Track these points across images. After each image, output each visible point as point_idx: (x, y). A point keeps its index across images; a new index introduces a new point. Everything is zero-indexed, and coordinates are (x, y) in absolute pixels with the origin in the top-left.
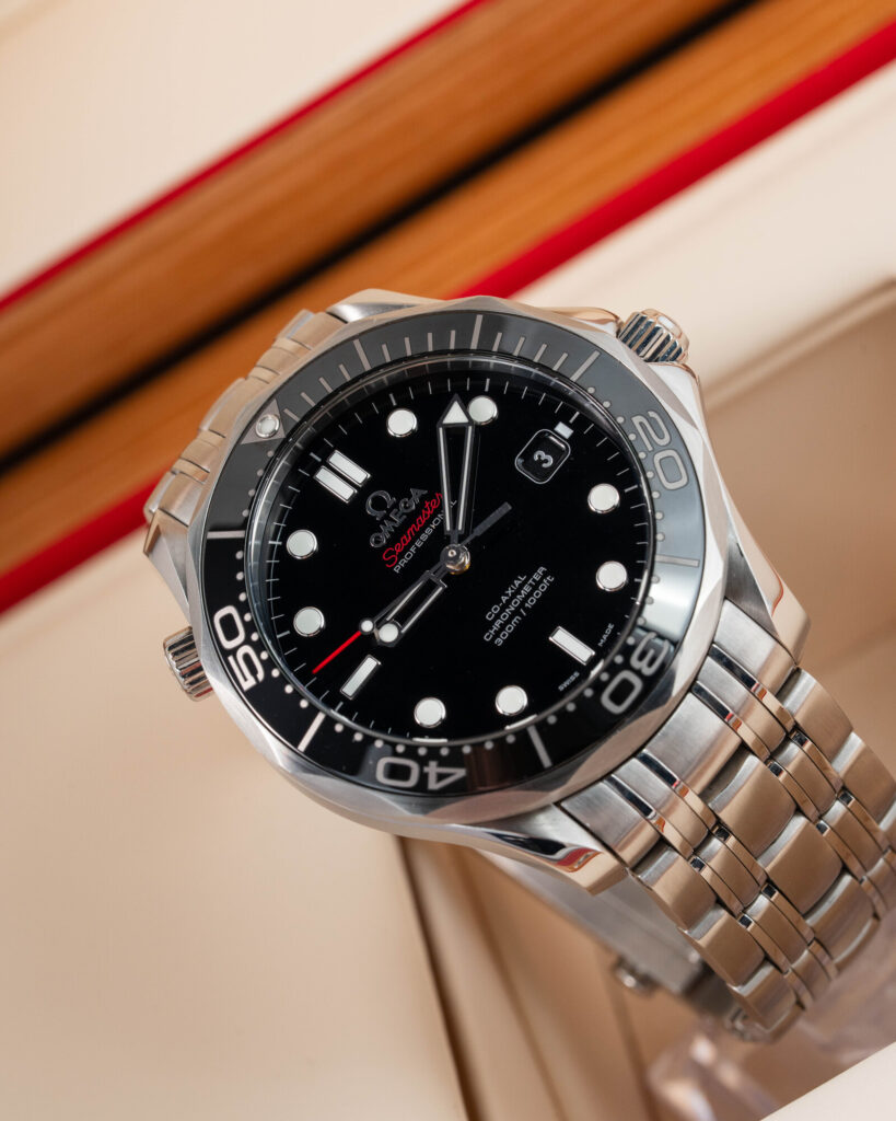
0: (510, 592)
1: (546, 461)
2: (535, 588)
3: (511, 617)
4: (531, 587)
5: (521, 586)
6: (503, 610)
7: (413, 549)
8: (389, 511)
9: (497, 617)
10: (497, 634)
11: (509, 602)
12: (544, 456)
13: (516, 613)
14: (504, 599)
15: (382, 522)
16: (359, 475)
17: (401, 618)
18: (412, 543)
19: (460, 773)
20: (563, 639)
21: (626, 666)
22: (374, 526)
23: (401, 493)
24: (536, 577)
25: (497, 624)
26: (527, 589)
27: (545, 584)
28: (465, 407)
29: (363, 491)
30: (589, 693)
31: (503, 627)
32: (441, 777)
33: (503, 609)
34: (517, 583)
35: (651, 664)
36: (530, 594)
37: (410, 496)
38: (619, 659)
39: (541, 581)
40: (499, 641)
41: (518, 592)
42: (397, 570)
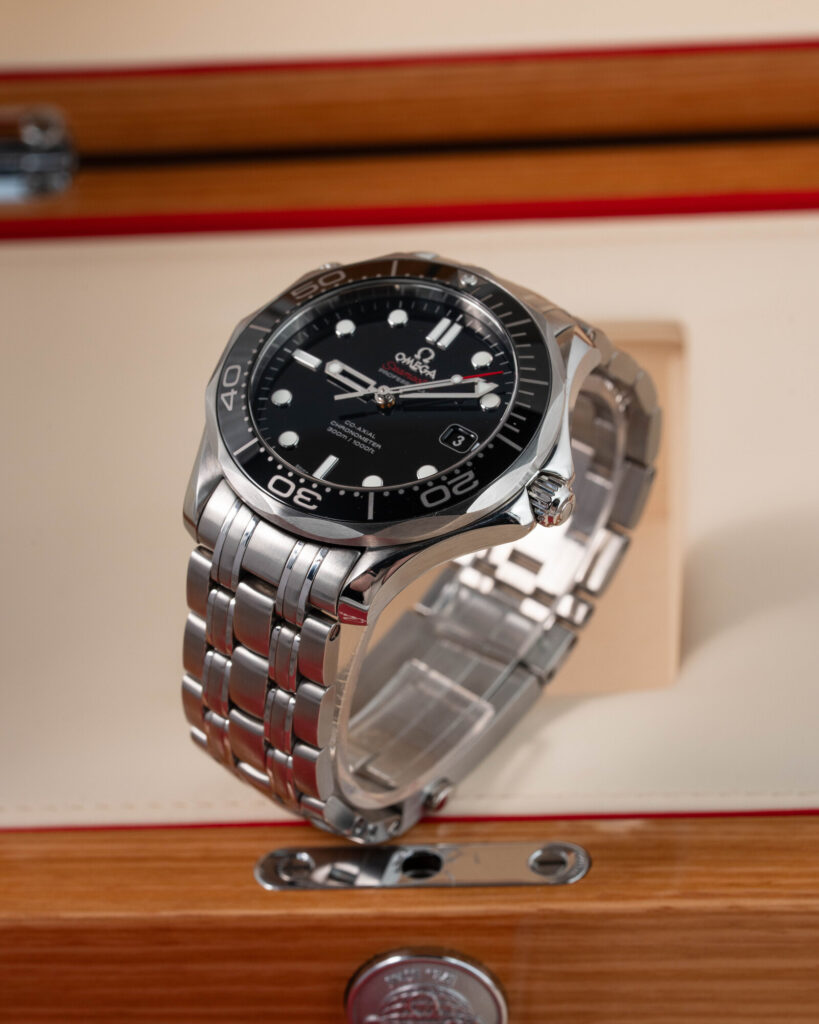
0: (364, 431)
1: (457, 443)
2: (367, 444)
3: (345, 434)
4: (366, 441)
5: (368, 437)
6: (351, 429)
7: (394, 377)
8: (421, 360)
9: (347, 426)
10: (334, 427)
11: (358, 432)
12: (460, 442)
13: (349, 436)
14: (360, 429)
15: (413, 357)
16: (445, 343)
17: (344, 373)
18: (399, 376)
19: (230, 408)
20: (331, 461)
21: (298, 486)
22: (410, 354)
23: (432, 366)
24: (374, 444)
25: (343, 427)
26: (366, 440)
27: (368, 449)
28: (494, 392)
29: (434, 346)
30: (280, 467)
31: (341, 430)
32: (228, 399)
33: (354, 430)
34: (370, 434)
35: (301, 500)
36: (362, 442)
37: (430, 370)
38: (302, 481)
39: (371, 446)
40: (330, 429)
41: (364, 435)
42: (381, 370)
